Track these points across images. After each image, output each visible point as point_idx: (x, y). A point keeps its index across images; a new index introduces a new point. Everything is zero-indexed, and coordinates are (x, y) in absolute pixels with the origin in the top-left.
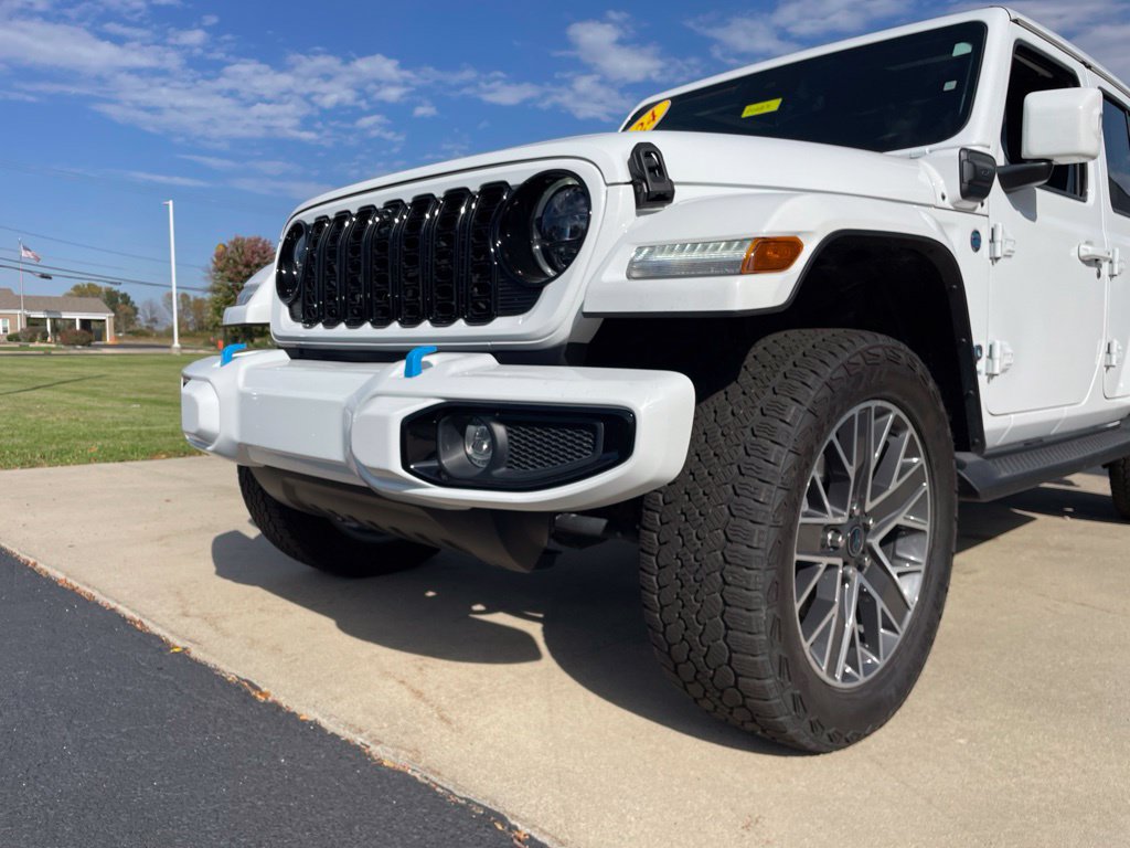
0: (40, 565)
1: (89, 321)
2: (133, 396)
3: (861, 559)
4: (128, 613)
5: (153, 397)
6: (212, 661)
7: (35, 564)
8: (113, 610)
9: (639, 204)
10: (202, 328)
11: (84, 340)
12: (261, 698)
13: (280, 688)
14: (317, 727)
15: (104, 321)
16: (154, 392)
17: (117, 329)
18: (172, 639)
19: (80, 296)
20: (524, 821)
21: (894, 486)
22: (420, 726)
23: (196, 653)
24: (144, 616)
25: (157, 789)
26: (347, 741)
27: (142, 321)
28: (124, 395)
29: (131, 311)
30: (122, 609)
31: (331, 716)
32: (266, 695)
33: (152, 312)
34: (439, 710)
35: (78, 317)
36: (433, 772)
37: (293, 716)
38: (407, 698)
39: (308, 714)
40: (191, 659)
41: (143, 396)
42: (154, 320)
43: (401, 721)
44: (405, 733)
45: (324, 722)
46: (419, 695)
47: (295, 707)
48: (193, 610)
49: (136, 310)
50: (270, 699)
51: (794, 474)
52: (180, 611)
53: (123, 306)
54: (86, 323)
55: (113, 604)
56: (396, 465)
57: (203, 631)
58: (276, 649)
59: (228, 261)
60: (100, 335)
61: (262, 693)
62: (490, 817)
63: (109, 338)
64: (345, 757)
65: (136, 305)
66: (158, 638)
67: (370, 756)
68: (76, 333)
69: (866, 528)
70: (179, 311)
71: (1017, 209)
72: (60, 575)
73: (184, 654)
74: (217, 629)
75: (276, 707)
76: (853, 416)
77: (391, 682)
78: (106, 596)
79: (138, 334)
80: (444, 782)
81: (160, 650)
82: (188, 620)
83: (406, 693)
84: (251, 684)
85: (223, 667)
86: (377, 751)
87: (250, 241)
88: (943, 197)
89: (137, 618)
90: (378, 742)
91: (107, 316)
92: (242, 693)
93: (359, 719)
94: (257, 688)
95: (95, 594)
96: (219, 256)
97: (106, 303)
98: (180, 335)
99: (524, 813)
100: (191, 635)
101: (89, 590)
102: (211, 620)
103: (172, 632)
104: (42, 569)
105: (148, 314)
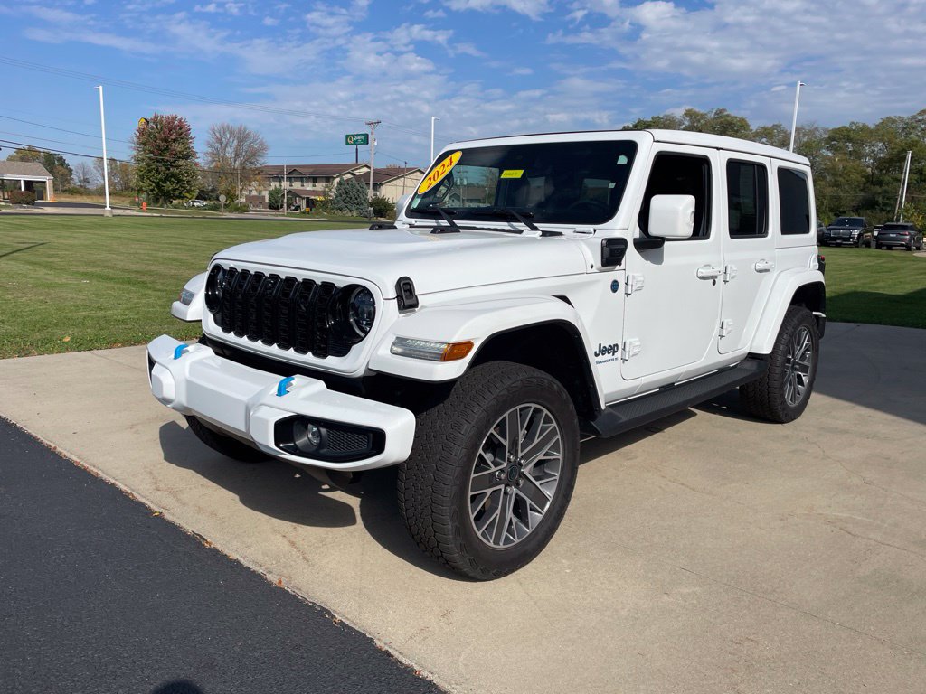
0: (59, 449)
1: (32, 182)
2: (82, 269)
3: (517, 481)
4: (123, 487)
5: (98, 270)
6: (178, 522)
7: (55, 448)
8: (113, 485)
9: (399, 308)
10: (127, 188)
11: (29, 199)
12: (207, 545)
13: (218, 539)
14: (237, 562)
15: (44, 182)
16: (99, 266)
17: (56, 189)
18: (152, 506)
19: (22, 159)
20: (338, 613)
21: (536, 441)
22: (293, 563)
23: (168, 516)
24: (133, 490)
25: (159, 597)
26: (254, 571)
27: (76, 180)
28: (73, 268)
29: (66, 172)
30: (118, 484)
31: (246, 557)
32: (210, 544)
33: (84, 173)
34: (303, 553)
35: (22, 178)
36: (297, 589)
37: (226, 556)
38: (285, 546)
39: (233, 556)
40: (165, 520)
41: (90, 270)
42: (86, 180)
43: (283, 560)
44: (284, 567)
45: (242, 561)
46: (293, 544)
47: (226, 552)
48: (162, 485)
49: (71, 171)
50: (212, 546)
51: (465, 459)
52: (154, 487)
53: (60, 168)
54: (28, 184)
55: (113, 481)
56: (272, 444)
57: (169, 501)
58: (214, 514)
59: (149, 136)
60: (42, 195)
61: (207, 542)
62: (324, 611)
63: (50, 196)
64: (253, 579)
65: (71, 167)
66: (143, 505)
67: (266, 579)
68: (22, 194)
69: (521, 465)
70: (108, 173)
71: (646, 260)
72: (74, 458)
73: (160, 517)
74: (178, 500)
75: (215, 551)
76: (505, 417)
77: (278, 536)
78: (107, 475)
79: (73, 192)
80: (302, 594)
81: (147, 514)
82: (159, 493)
83: (286, 543)
84: (200, 536)
85: (184, 525)
86: (270, 577)
87: (168, 118)
88: (592, 267)
89: (130, 491)
90: (270, 572)
91: (48, 179)
92: (195, 541)
93: (260, 559)
94: (204, 539)
95: (99, 472)
96: (142, 132)
97: (44, 165)
98: (110, 194)
99: (339, 610)
100: (163, 504)
101: (95, 470)
102: (172, 493)
103: (151, 502)
104: (61, 453)
105: (81, 175)
